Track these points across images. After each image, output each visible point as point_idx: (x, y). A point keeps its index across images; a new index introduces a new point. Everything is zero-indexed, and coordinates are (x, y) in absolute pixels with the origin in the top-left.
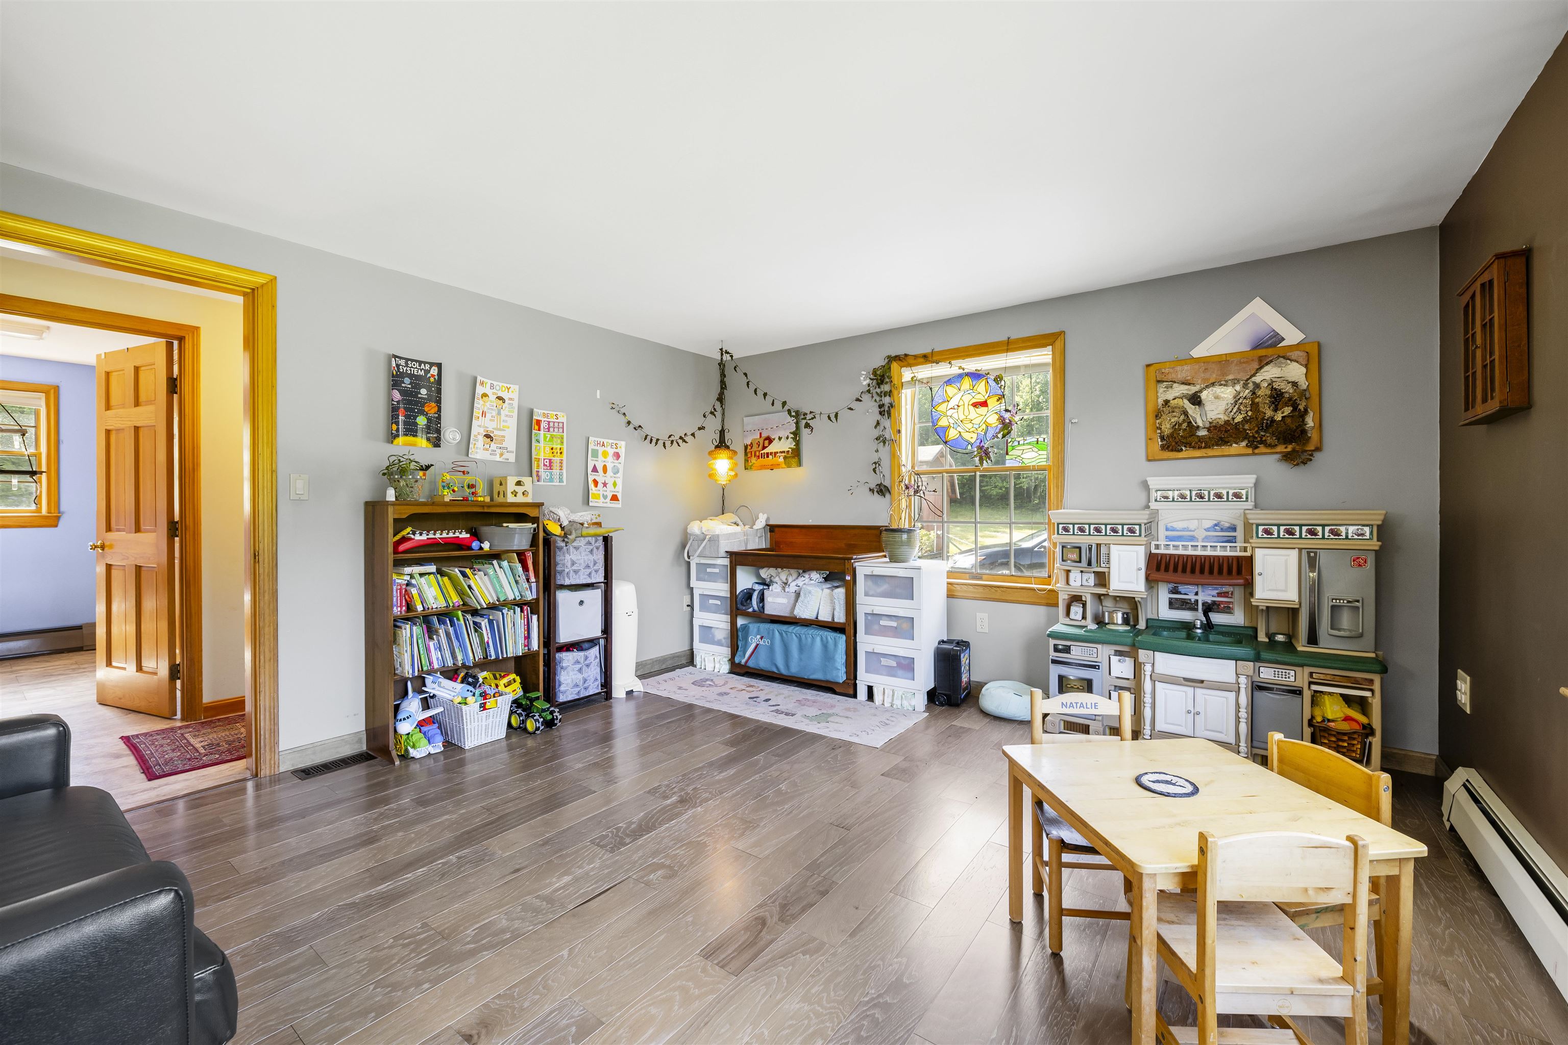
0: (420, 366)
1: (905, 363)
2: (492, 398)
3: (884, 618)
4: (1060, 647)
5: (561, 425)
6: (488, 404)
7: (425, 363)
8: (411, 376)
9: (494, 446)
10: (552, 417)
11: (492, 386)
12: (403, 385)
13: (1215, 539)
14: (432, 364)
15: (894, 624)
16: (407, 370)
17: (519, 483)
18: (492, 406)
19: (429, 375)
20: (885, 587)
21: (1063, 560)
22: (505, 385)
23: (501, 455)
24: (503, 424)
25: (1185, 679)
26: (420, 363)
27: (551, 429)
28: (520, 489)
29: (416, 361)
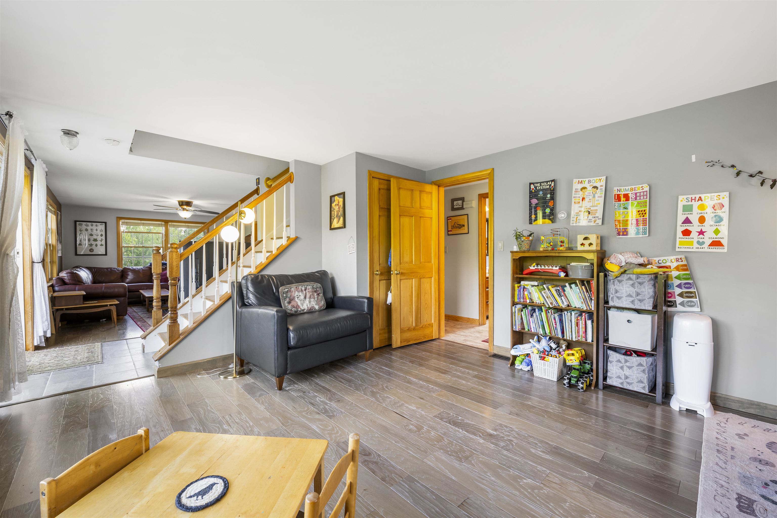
0: (547, 184)
2: (590, 188)
5: (645, 193)
6: (586, 193)
7: (549, 181)
8: (543, 190)
9: (590, 217)
10: (638, 189)
11: (589, 182)
12: (539, 195)
14: (552, 181)
16: (541, 188)
17: (586, 238)
18: (590, 193)
19: (551, 187)
22: (598, 178)
23: (595, 221)
24: (596, 202)
26: (547, 182)
27: (638, 198)
28: (587, 242)
29: (545, 182)
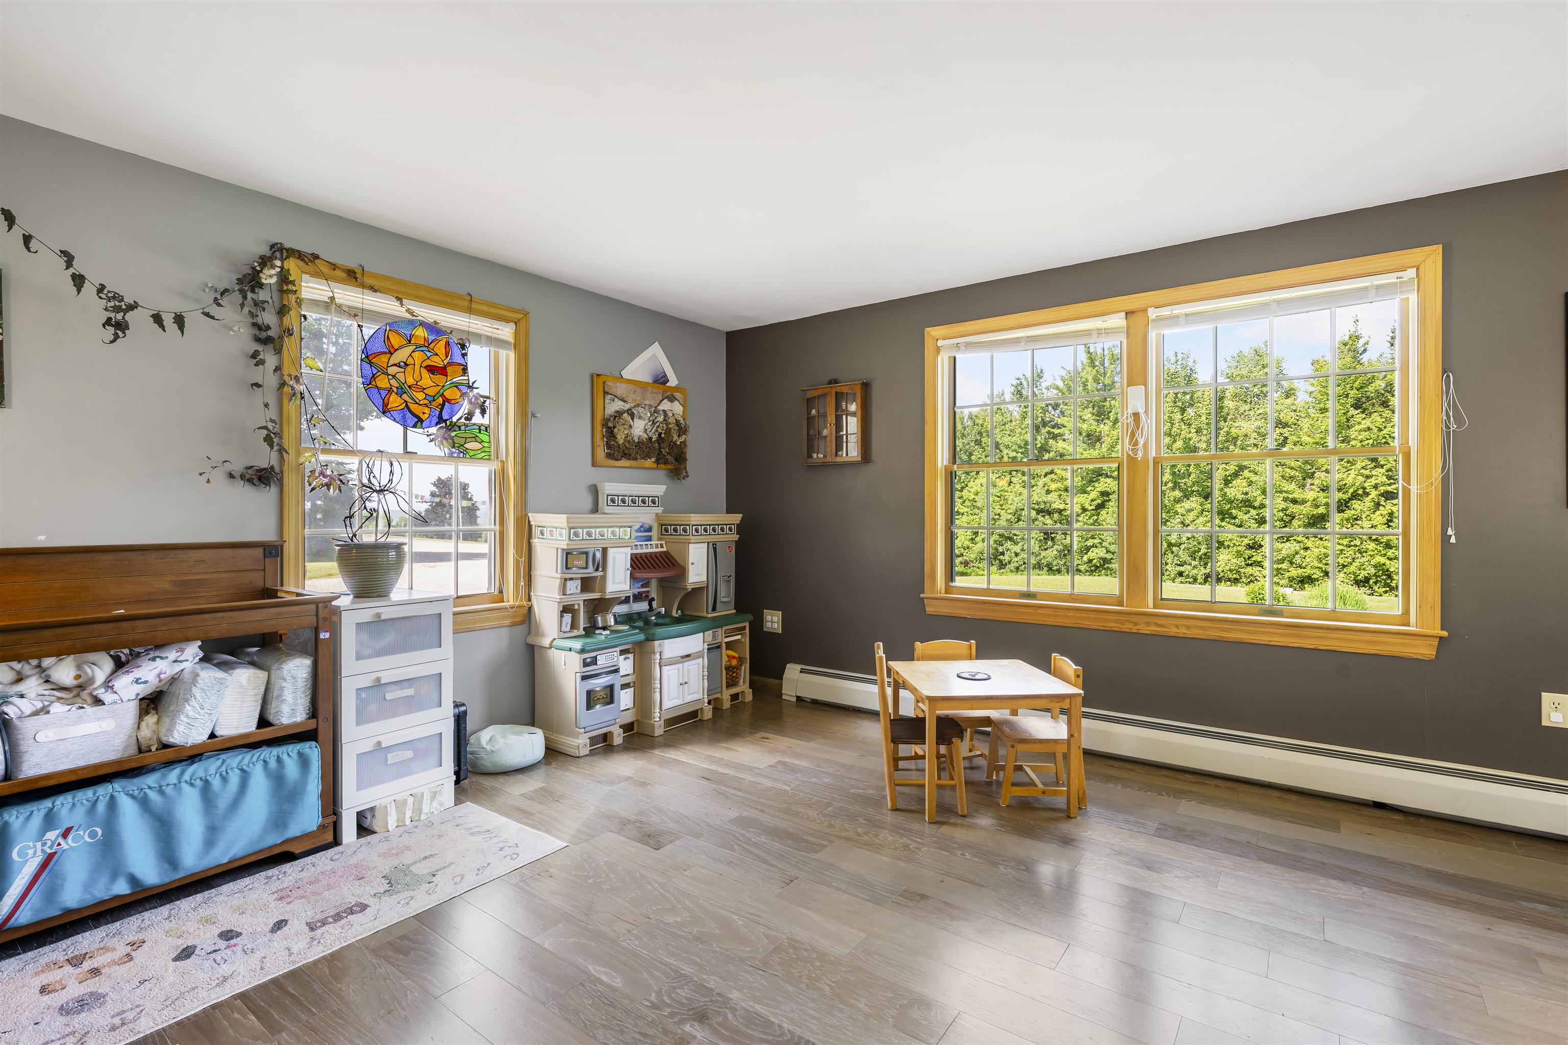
1: (310, 268)
3: (389, 688)
4: (588, 660)
13: (641, 539)
15: (410, 692)
20: (390, 637)
21: (567, 568)
25: (682, 657)
